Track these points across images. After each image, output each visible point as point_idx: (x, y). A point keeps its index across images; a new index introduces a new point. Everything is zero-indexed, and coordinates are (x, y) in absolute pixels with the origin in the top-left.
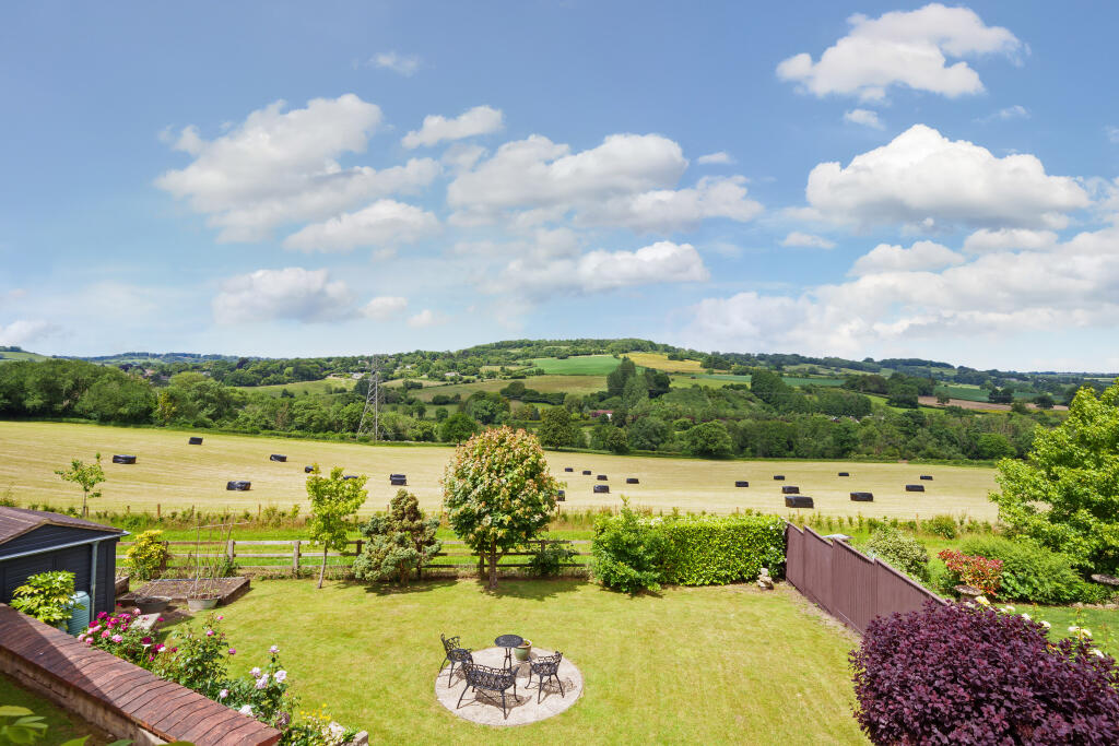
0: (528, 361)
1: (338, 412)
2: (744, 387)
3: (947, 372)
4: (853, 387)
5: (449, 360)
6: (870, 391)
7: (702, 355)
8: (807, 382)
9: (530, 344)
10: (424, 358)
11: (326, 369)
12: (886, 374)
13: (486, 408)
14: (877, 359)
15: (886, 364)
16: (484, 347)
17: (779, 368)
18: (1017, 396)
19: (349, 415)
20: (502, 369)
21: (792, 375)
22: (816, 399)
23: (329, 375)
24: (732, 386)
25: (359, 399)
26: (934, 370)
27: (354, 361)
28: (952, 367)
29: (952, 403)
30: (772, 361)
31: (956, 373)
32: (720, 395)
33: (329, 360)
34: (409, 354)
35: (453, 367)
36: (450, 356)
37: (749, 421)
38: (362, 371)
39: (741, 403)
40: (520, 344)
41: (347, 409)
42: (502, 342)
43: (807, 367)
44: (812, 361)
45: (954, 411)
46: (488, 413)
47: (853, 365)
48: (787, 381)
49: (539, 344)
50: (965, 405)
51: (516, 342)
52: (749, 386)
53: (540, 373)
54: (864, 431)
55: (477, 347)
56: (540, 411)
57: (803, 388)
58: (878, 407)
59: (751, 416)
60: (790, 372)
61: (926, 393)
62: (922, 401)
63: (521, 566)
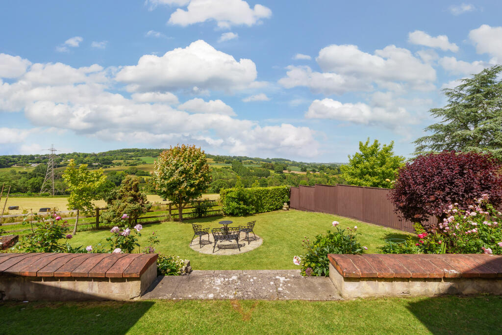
0: (137, 158)
1: (24, 183)
2: (229, 168)
3: (290, 163)
4: (264, 167)
5: (94, 157)
6: (270, 169)
7: (213, 156)
8: (250, 166)
9: (138, 151)
10: (79, 156)
11: (11, 162)
12: (273, 163)
13: (117, 179)
14: (270, 158)
15: (273, 160)
16: (114, 151)
17: (240, 161)
18: (307, 169)
19: (33, 183)
20: (125, 161)
21: (245, 163)
22: (253, 171)
23: (14, 164)
24: (225, 167)
25: (39, 175)
26: (286, 162)
27: (32, 157)
28: (290, 161)
29: (292, 172)
30: (238, 159)
31: (291, 163)
32: (221, 171)
33: (13, 157)
34: (69, 154)
35: (97, 160)
36: (95, 155)
37: (232, 179)
38: (38, 162)
39: (229, 173)
40: (134, 150)
41: (31, 181)
42: (124, 150)
43: (249, 161)
44: (250, 159)
45: (293, 174)
46: (118, 181)
47: (263, 160)
48: (244, 165)
49: (143, 151)
50: (296, 172)
51: (131, 150)
52: (231, 167)
53: (144, 163)
54: (269, 181)
55: (110, 151)
56: (145, 179)
57: (249, 167)
58: (272, 173)
59: (233, 178)
60: (244, 162)
61: (285, 169)
62: (284, 171)
63: (189, 213)
